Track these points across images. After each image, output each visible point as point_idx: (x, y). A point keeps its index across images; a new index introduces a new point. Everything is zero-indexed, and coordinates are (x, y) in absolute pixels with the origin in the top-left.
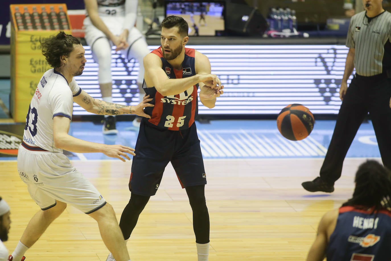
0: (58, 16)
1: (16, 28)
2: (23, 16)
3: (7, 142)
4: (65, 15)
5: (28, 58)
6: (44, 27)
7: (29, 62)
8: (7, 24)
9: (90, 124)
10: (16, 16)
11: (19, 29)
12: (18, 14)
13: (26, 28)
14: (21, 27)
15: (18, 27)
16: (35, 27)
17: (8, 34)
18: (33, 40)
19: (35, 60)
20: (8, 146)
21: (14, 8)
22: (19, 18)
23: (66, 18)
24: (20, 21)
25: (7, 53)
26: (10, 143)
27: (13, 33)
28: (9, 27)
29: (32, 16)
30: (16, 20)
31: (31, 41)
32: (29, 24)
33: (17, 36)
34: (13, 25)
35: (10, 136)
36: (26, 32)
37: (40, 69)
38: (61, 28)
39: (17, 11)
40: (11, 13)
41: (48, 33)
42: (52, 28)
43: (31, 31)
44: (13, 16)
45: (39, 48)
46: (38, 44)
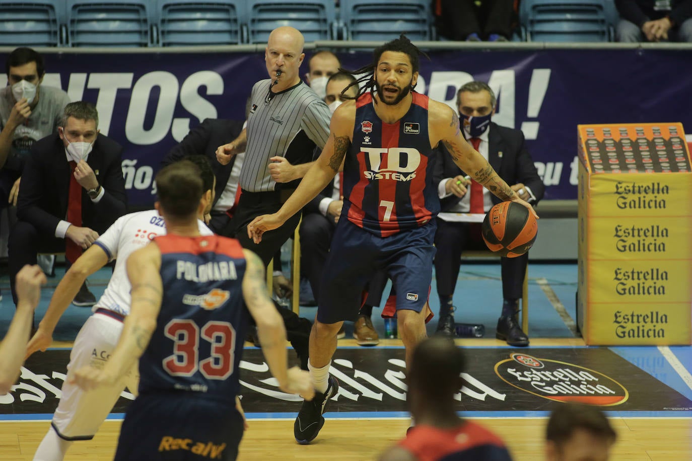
0: (668, 144)
1: (589, 168)
2: (602, 146)
3: (572, 382)
4: (682, 142)
5: (611, 225)
6: (641, 167)
7: (615, 233)
8: (572, 160)
10: (587, 144)
11: (593, 169)
12: (592, 142)
13: (607, 168)
14: (599, 167)
15: (592, 165)
16: (624, 167)
17: (574, 180)
18: (620, 190)
19: (623, 228)
20: (574, 389)
21: (583, 130)
22: (594, 148)
23: (684, 149)
24: (596, 155)
25: (572, 214)
26: (578, 383)
27: (581, 177)
28: (575, 165)
29: (618, 145)
30: (589, 153)
31: (618, 193)
32: (614, 160)
33: (591, 182)
34: (582, 162)
35: (577, 371)
36: (608, 175)
37: (634, 245)
38: (674, 168)
39: (591, 136)
40: (581, 139)
41: (648, 177)
42: (657, 168)
43: (617, 174)
44: (584, 146)
45: (633, 205)
46: (630, 197)
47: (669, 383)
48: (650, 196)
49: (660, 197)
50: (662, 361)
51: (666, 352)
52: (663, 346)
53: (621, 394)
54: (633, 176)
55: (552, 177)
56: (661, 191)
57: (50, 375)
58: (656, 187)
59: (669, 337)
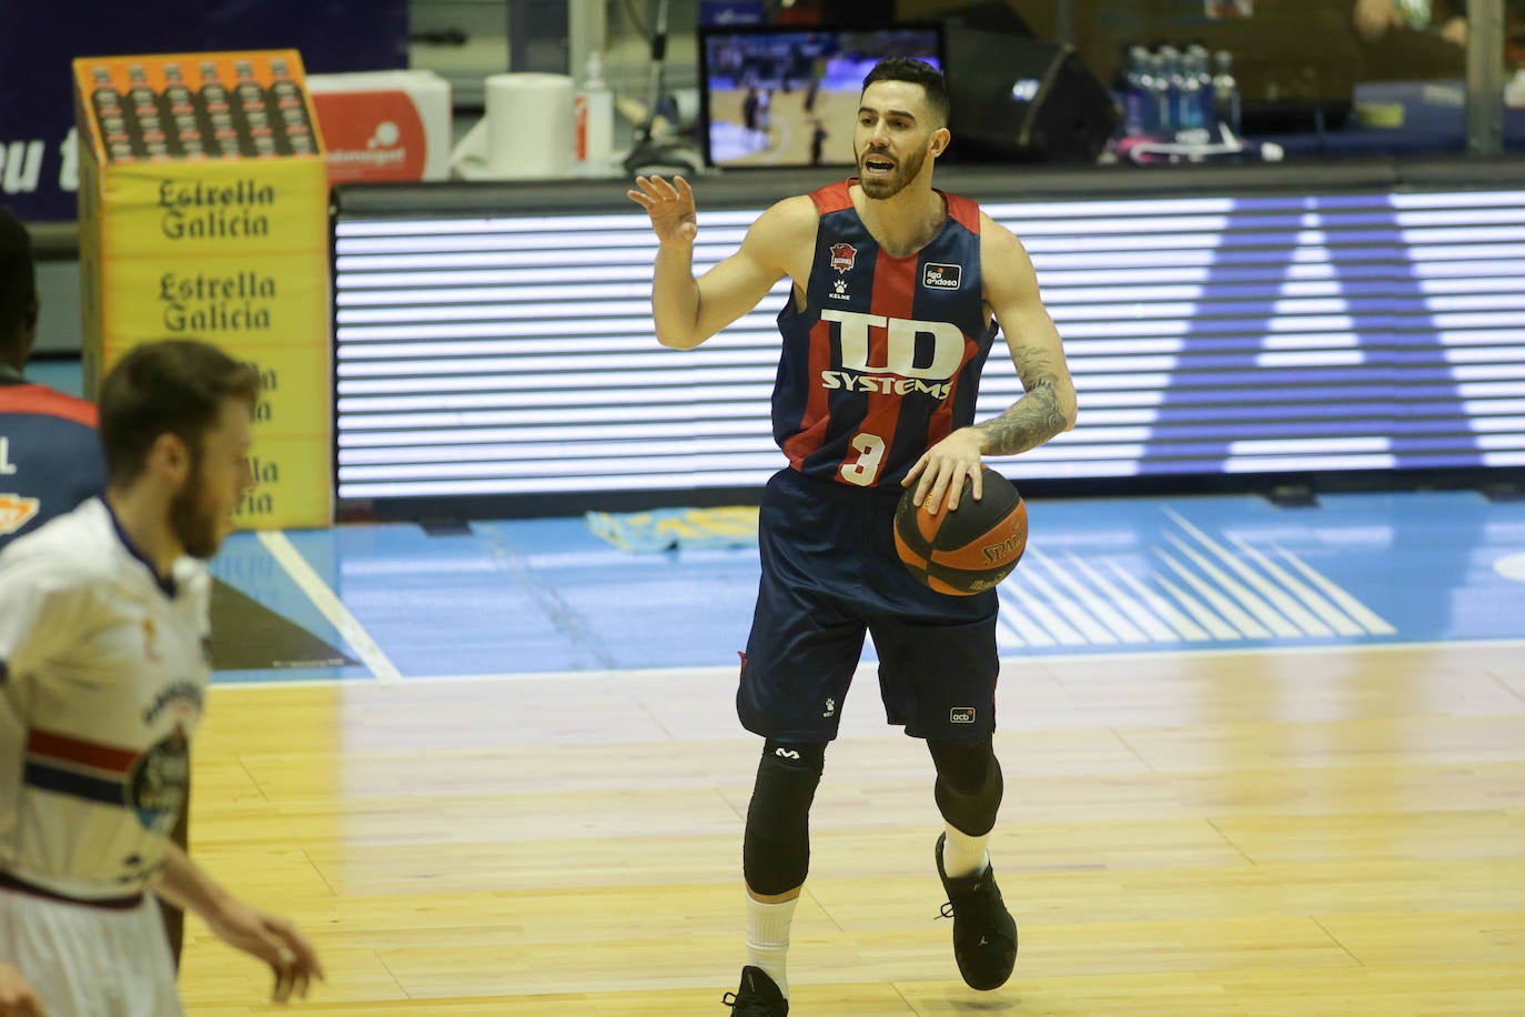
0: (270, 98)
1: (101, 153)
2: (127, 104)
4: (299, 93)
5: (151, 274)
6: (212, 147)
7: (159, 290)
8: (63, 136)
9: (411, 532)
10: (97, 105)
11: (110, 155)
12: (105, 97)
13: (140, 150)
14: (122, 149)
15: (108, 146)
16: (175, 148)
17: (69, 179)
18: (171, 198)
19: (178, 280)
21: (89, 72)
22: (110, 109)
23: (303, 107)
24: (115, 123)
25: (67, 253)
27: (87, 172)
28: (70, 148)
29: (163, 103)
30: (101, 120)
31: (163, 203)
32: (153, 135)
33: (104, 183)
34: (85, 138)
36: (143, 167)
37: (203, 317)
38: (284, 147)
39: (102, 84)
40: (79, 90)
41: (229, 168)
42: (248, 148)
43: (161, 164)
44: (87, 104)
45: (197, 229)
46: (192, 213)
47: (286, 610)
48: (233, 211)
49: (256, 210)
50: (269, 564)
51: (278, 545)
52: (270, 529)
54: (196, 168)
55: (22, 171)
56: (256, 198)
58: (246, 190)
59: (284, 510)
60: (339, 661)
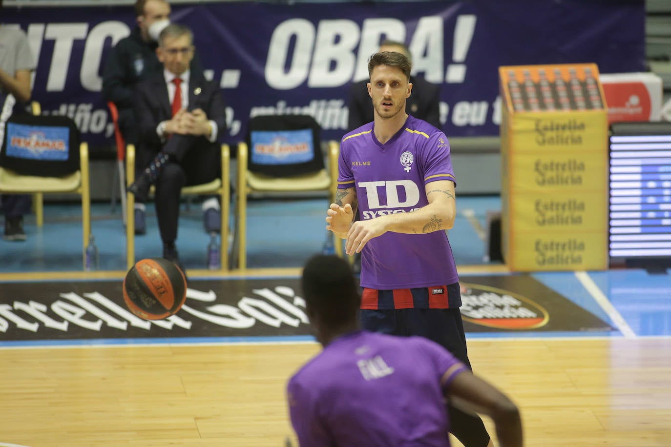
0: (584, 85)
1: (510, 108)
2: (522, 87)
4: (596, 83)
5: (531, 161)
6: (558, 105)
7: (534, 167)
8: (495, 100)
9: (641, 273)
10: (510, 87)
11: (515, 109)
12: (514, 84)
13: (527, 106)
14: (520, 106)
15: (513, 104)
16: (543, 106)
17: (497, 118)
19: (543, 162)
21: (507, 73)
22: (515, 89)
23: (598, 89)
24: (517, 95)
25: (495, 151)
26: (501, 307)
27: (505, 116)
28: (498, 105)
29: (538, 87)
30: (511, 94)
31: (537, 130)
32: (533, 100)
33: (512, 121)
34: (504, 103)
36: (529, 114)
37: (553, 179)
38: (589, 106)
39: (512, 78)
40: (502, 82)
41: (566, 115)
42: (573, 106)
43: (536, 113)
44: (506, 88)
46: (549, 134)
47: (586, 306)
48: (567, 133)
49: (577, 133)
50: (579, 286)
51: (583, 278)
52: (580, 270)
53: (541, 316)
54: (551, 114)
55: (478, 114)
57: (12, 305)
59: (587, 262)
60: (609, 329)
